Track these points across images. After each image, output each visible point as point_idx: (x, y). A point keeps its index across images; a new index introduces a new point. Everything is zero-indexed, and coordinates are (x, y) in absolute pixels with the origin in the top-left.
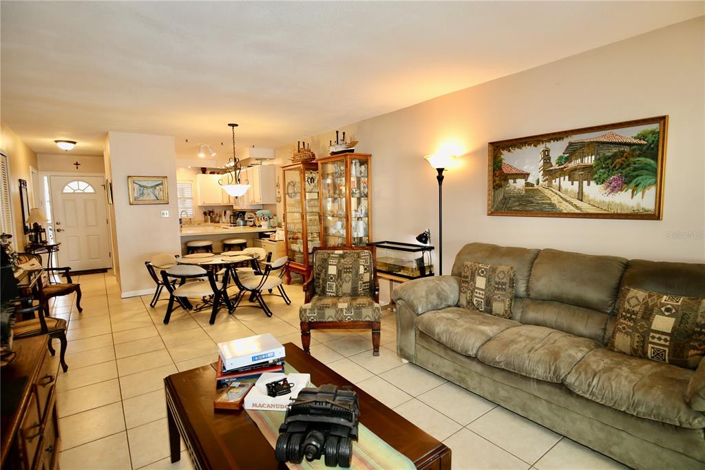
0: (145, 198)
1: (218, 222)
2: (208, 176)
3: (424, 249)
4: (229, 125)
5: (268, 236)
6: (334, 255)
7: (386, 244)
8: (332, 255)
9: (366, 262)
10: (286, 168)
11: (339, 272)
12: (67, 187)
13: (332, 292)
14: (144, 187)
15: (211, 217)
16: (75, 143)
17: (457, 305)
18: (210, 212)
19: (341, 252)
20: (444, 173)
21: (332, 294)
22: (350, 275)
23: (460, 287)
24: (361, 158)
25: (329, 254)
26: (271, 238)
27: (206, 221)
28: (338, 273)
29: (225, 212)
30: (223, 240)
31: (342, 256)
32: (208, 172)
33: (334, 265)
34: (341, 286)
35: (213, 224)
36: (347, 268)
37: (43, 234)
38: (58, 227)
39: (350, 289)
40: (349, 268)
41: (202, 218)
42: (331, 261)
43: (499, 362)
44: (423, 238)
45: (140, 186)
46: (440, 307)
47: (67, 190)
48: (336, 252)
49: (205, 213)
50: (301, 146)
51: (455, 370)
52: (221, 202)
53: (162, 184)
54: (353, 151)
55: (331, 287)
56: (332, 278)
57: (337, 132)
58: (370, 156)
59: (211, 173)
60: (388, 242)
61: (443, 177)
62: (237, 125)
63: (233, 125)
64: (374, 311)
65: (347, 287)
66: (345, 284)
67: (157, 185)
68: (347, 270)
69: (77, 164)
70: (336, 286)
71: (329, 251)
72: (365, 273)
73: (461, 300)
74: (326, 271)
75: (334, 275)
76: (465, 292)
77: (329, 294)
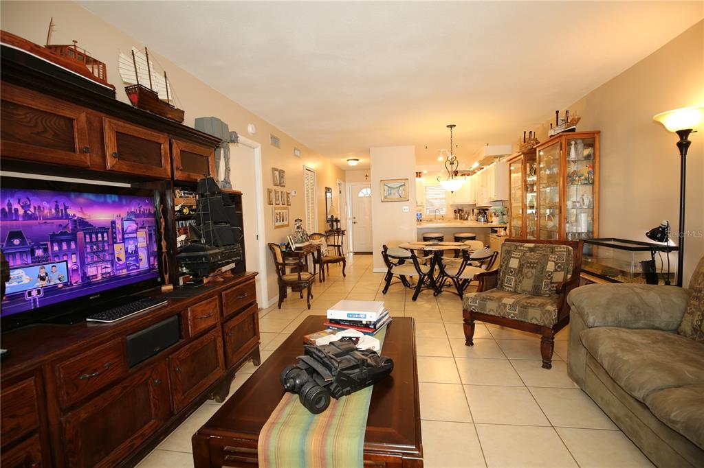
0: (393, 196)
1: (467, 219)
2: (459, 178)
3: (653, 249)
4: (448, 126)
5: (496, 232)
6: (522, 248)
7: (612, 243)
8: (519, 248)
9: (560, 257)
10: (512, 161)
11: (521, 266)
12: (360, 193)
13: (510, 287)
14: (391, 188)
15: (461, 215)
16: (358, 160)
17: (677, 331)
18: (459, 210)
19: (532, 245)
20: (690, 137)
21: (510, 289)
22: (534, 271)
23: (688, 304)
24: (583, 137)
25: (517, 246)
26: (498, 234)
27: (456, 218)
28: (520, 268)
29: (473, 210)
30: (454, 234)
31: (531, 250)
32: (459, 174)
33: (517, 258)
34: (520, 282)
35: (462, 221)
36: (531, 263)
37: (339, 223)
38: (355, 220)
39: (531, 286)
40: (534, 263)
41: (453, 215)
42: (515, 254)
43: (675, 422)
44: (659, 233)
45: (389, 187)
46: (634, 326)
47: (361, 195)
48: (527, 245)
49: (455, 211)
50: (527, 136)
51: (627, 415)
52: (469, 201)
53: (404, 185)
54: (574, 130)
55: (509, 281)
56: (511, 272)
57: (557, 112)
58: (599, 133)
59: (462, 175)
60: (615, 240)
61: (689, 143)
62: (455, 126)
63: (451, 126)
64: (544, 314)
65: (528, 284)
66: (525, 279)
67: (401, 186)
68: (531, 265)
69: (367, 176)
70: (516, 281)
71: (518, 244)
72: (556, 270)
73: (682, 324)
74: (507, 264)
75: (514, 269)
76: (692, 314)
77: (507, 288)
